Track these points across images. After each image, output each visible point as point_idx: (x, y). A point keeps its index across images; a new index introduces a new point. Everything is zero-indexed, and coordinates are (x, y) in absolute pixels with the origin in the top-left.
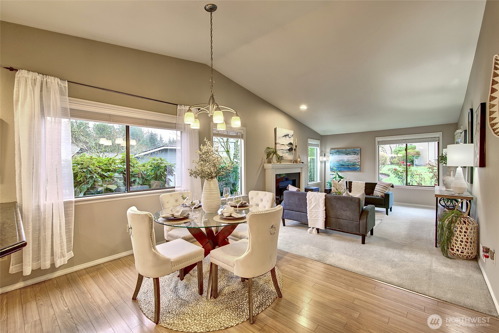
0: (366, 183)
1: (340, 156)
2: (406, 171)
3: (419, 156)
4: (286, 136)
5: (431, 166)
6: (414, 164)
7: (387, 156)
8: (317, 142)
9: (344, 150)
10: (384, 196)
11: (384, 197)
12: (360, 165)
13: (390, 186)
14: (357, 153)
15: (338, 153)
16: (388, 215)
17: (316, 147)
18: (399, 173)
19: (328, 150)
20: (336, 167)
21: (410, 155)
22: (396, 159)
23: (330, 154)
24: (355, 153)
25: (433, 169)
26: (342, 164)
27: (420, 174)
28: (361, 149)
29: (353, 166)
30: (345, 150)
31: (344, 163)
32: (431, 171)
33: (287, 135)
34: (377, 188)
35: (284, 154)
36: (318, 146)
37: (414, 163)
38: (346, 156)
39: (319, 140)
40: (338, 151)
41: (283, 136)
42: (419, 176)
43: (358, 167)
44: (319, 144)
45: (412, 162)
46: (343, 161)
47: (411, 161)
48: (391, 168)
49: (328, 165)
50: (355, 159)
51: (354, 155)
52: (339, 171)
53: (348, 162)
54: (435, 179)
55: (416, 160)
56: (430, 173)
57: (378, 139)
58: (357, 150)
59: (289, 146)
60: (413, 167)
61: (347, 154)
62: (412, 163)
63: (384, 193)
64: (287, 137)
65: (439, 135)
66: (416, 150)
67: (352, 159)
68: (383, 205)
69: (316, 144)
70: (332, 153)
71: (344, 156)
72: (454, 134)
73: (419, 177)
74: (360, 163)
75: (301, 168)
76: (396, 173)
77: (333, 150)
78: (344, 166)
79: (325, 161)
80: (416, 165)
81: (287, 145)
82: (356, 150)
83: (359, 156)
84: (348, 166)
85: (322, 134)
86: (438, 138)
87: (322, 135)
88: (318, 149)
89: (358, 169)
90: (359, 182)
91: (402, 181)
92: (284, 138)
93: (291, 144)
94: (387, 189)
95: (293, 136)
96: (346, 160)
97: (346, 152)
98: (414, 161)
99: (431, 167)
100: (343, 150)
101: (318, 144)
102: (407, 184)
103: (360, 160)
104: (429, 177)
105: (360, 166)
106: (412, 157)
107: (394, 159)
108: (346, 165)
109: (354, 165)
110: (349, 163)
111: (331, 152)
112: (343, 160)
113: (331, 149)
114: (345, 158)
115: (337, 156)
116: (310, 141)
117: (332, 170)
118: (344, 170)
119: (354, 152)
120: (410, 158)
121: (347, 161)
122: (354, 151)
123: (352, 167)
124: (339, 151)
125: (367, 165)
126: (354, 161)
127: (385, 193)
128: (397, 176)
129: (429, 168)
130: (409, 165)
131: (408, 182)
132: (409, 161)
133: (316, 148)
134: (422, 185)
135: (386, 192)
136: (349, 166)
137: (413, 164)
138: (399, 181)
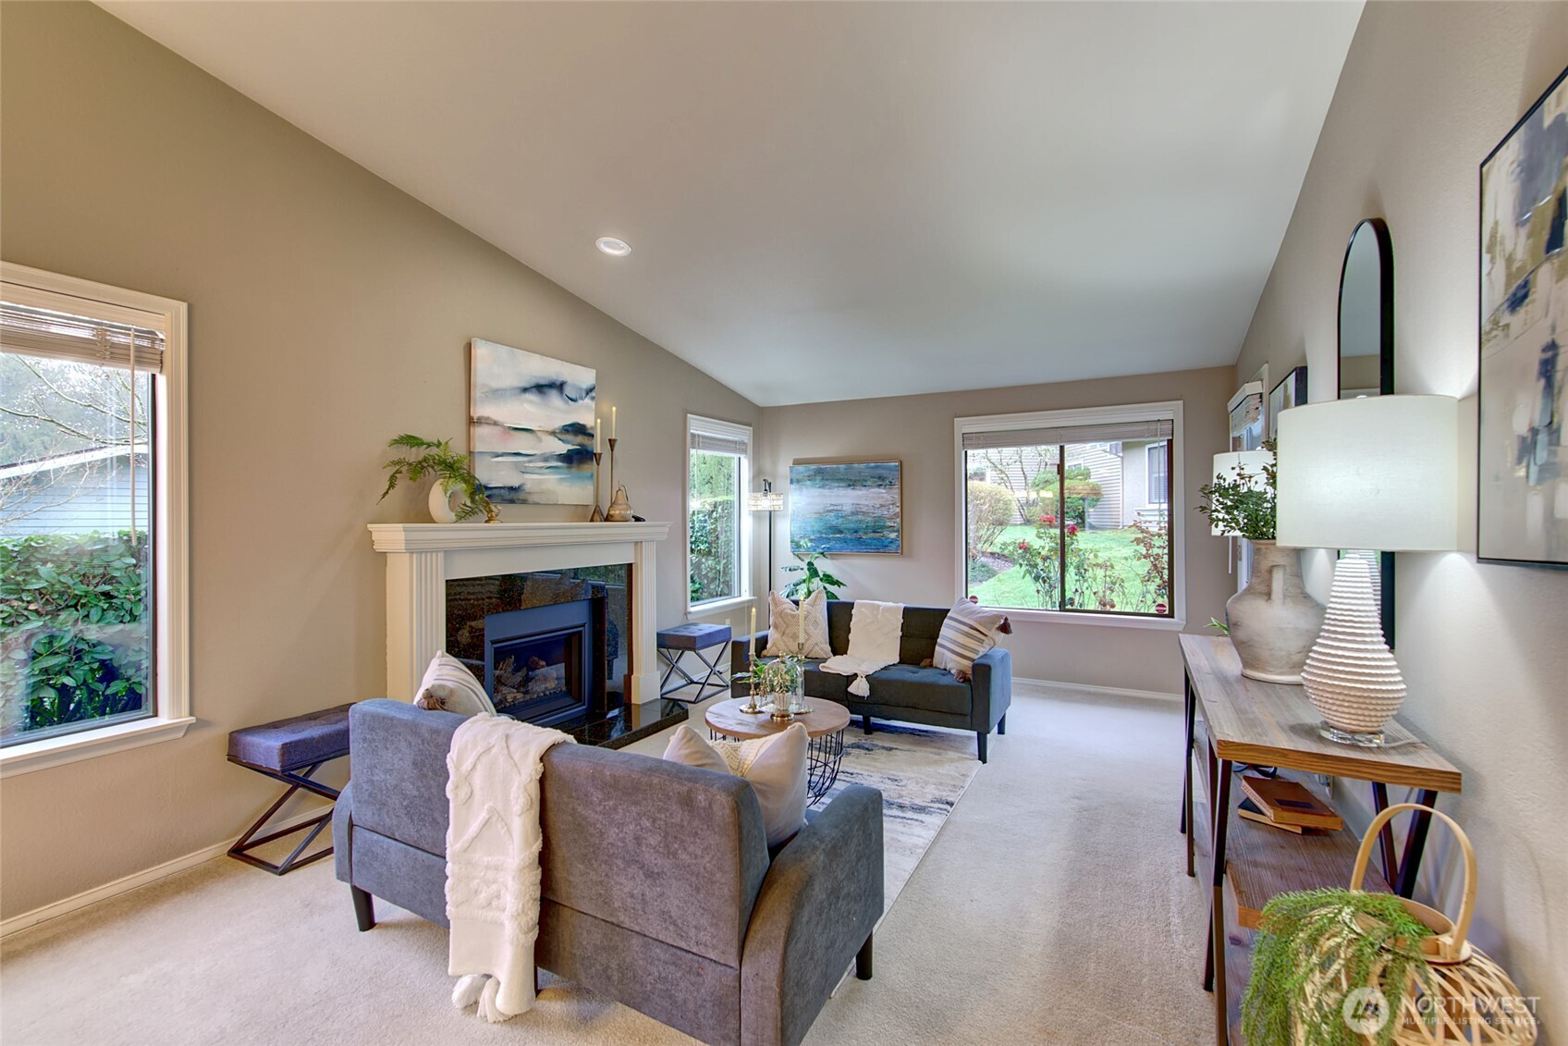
0: (907, 611)
1: (826, 492)
2: (1059, 552)
3: (1098, 500)
4: (546, 390)
5: (1142, 532)
6: (1087, 525)
7: (1010, 498)
8: (743, 434)
9: (842, 466)
10: (969, 672)
11: (969, 680)
12: (897, 531)
13: (997, 625)
14: (887, 482)
15: (819, 478)
16: (984, 762)
17: (738, 455)
18: (1039, 561)
19: (784, 467)
20: (812, 537)
21: (1075, 496)
22: (1038, 508)
23: (792, 482)
24: (881, 481)
25: (1150, 546)
26: (834, 523)
27: (1108, 564)
28: (904, 464)
29: (875, 532)
30: (846, 469)
31: (840, 520)
32: (1144, 552)
33: (552, 385)
34: (947, 632)
35: (527, 476)
36: (745, 451)
37: (1088, 520)
38: (850, 492)
39: (750, 426)
40: (819, 472)
41: (525, 390)
42: (1103, 570)
43: (893, 535)
44: (746, 441)
45: (1081, 516)
46: (837, 512)
47: (1077, 514)
48: (1008, 542)
49: (784, 530)
50: (882, 506)
51: (876, 490)
52: (822, 553)
53: (855, 518)
54: (1158, 581)
55: (1091, 510)
56: (1139, 559)
57: (964, 425)
58: (890, 469)
59: (569, 437)
60: (1083, 534)
61: (852, 483)
62: (1080, 521)
63: (973, 660)
64: (554, 394)
65: (1171, 411)
66: (1090, 481)
67: (871, 503)
68: (966, 715)
69: (735, 442)
70: (798, 481)
71: (842, 492)
72: (1226, 406)
73: (1105, 577)
74: (898, 520)
75: (636, 543)
76: (1028, 560)
77: (801, 468)
78: (841, 532)
79: (770, 512)
80: (1092, 527)
81: (553, 433)
82: (884, 468)
83: (896, 491)
84: (856, 532)
85: (760, 400)
86: (1169, 426)
87: (761, 405)
88: (745, 463)
89: (894, 546)
90: (879, 606)
91: (1049, 593)
92: (532, 397)
93: (578, 429)
94: (981, 641)
95: (593, 394)
96: (848, 508)
97: (851, 477)
98: (1086, 514)
99: (1144, 539)
100: (838, 468)
101: (744, 444)
102: (1062, 607)
103: (898, 510)
104: (1138, 575)
105: (900, 531)
106: (1081, 501)
107: (1033, 509)
108: (848, 530)
109: (877, 528)
110: (860, 521)
111: (795, 477)
112: (839, 508)
113: (797, 462)
114: (847, 499)
115: (816, 492)
116: (697, 426)
117: (796, 545)
118: (842, 549)
119: (879, 478)
120: (1076, 504)
121: (853, 514)
122: (879, 472)
123: (872, 535)
124: (823, 473)
125: (924, 531)
126: (878, 513)
127: (975, 657)
128: (1030, 574)
129: (1138, 541)
130: (1073, 531)
131: (1069, 595)
132: (1073, 514)
133: (736, 456)
134: (1113, 606)
135: (981, 654)
136: (860, 533)
137: (1083, 522)
138: (1038, 591)
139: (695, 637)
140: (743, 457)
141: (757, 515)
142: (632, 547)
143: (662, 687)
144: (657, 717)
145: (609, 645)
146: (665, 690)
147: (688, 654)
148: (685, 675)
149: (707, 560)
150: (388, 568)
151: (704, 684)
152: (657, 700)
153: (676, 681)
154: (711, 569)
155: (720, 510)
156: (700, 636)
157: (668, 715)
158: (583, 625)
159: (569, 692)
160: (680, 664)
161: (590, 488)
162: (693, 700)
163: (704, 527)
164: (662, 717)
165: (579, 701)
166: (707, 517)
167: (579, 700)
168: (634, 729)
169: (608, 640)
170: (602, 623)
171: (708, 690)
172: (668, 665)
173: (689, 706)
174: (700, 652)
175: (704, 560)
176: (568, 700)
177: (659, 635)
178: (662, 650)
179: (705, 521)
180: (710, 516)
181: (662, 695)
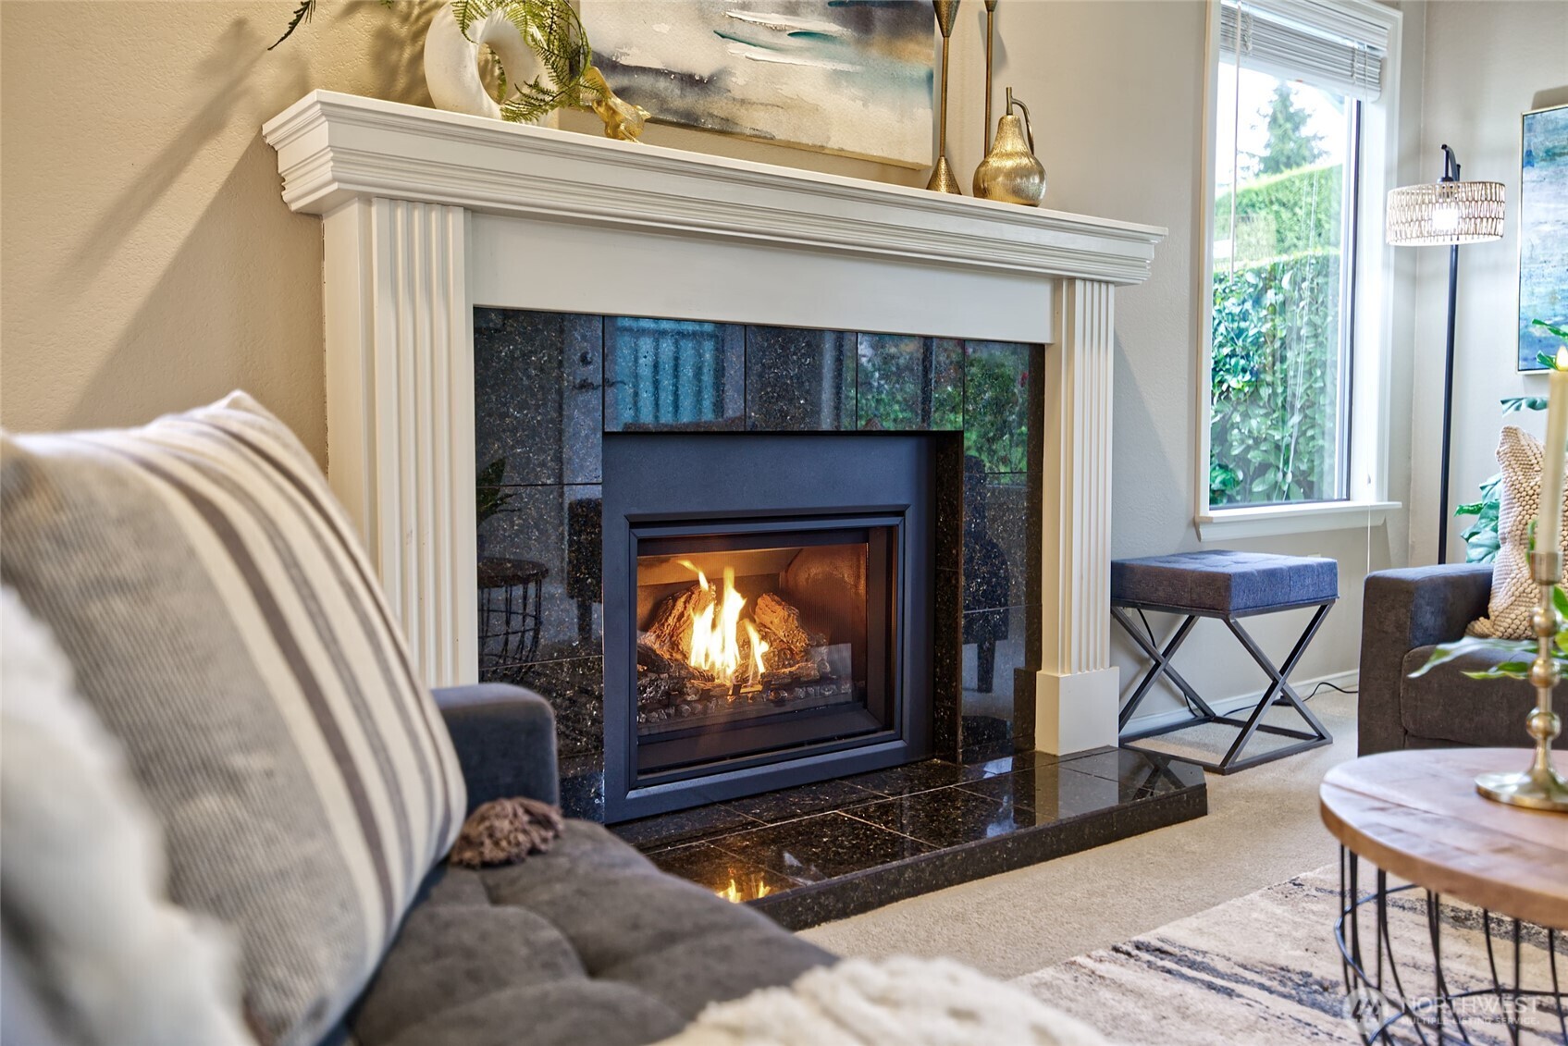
17: (1360, 93)
19: (1502, 123)
23: (1528, 161)
69: (1350, 51)
70: (1550, 155)
77: (1560, 114)
101: (1377, 60)
111: (1541, 142)
113: (1546, 103)
139: (1227, 578)
140: (1369, 100)
141: (1410, 263)
142: (1045, 290)
143: (1124, 717)
144: (1106, 797)
145: (971, 576)
146: (1133, 726)
147: (1209, 627)
148: (1189, 696)
149: (1246, 416)
150: (326, 264)
151: (1246, 726)
152: (1106, 750)
153: (1160, 709)
154: (1257, 441)
155: (1286, 283)
156: (1244, 576)
157: (1141, 793)
158: (900, 513)
159: (861, 696)
160: (1177, 662)
161: (924, 116)
162: (1216, 760)
163: (1240, 332)
164: (1121, 798)
165: (888, 725)
166: (1248, 305)
167: (888, 722)
168: (1041, 823)
169: (971, 559)
170: (955, 512)
171: (1257, 744)
172: (1141, 661)
173: (1211, 779)
174: (1245, 623)
175: (1237, 418)
176: (861, 722)
177: (1119, 571)
178: (1130, 613)
179: (1244, 316)
180: (1257, 302)
181: (1123, 741)
